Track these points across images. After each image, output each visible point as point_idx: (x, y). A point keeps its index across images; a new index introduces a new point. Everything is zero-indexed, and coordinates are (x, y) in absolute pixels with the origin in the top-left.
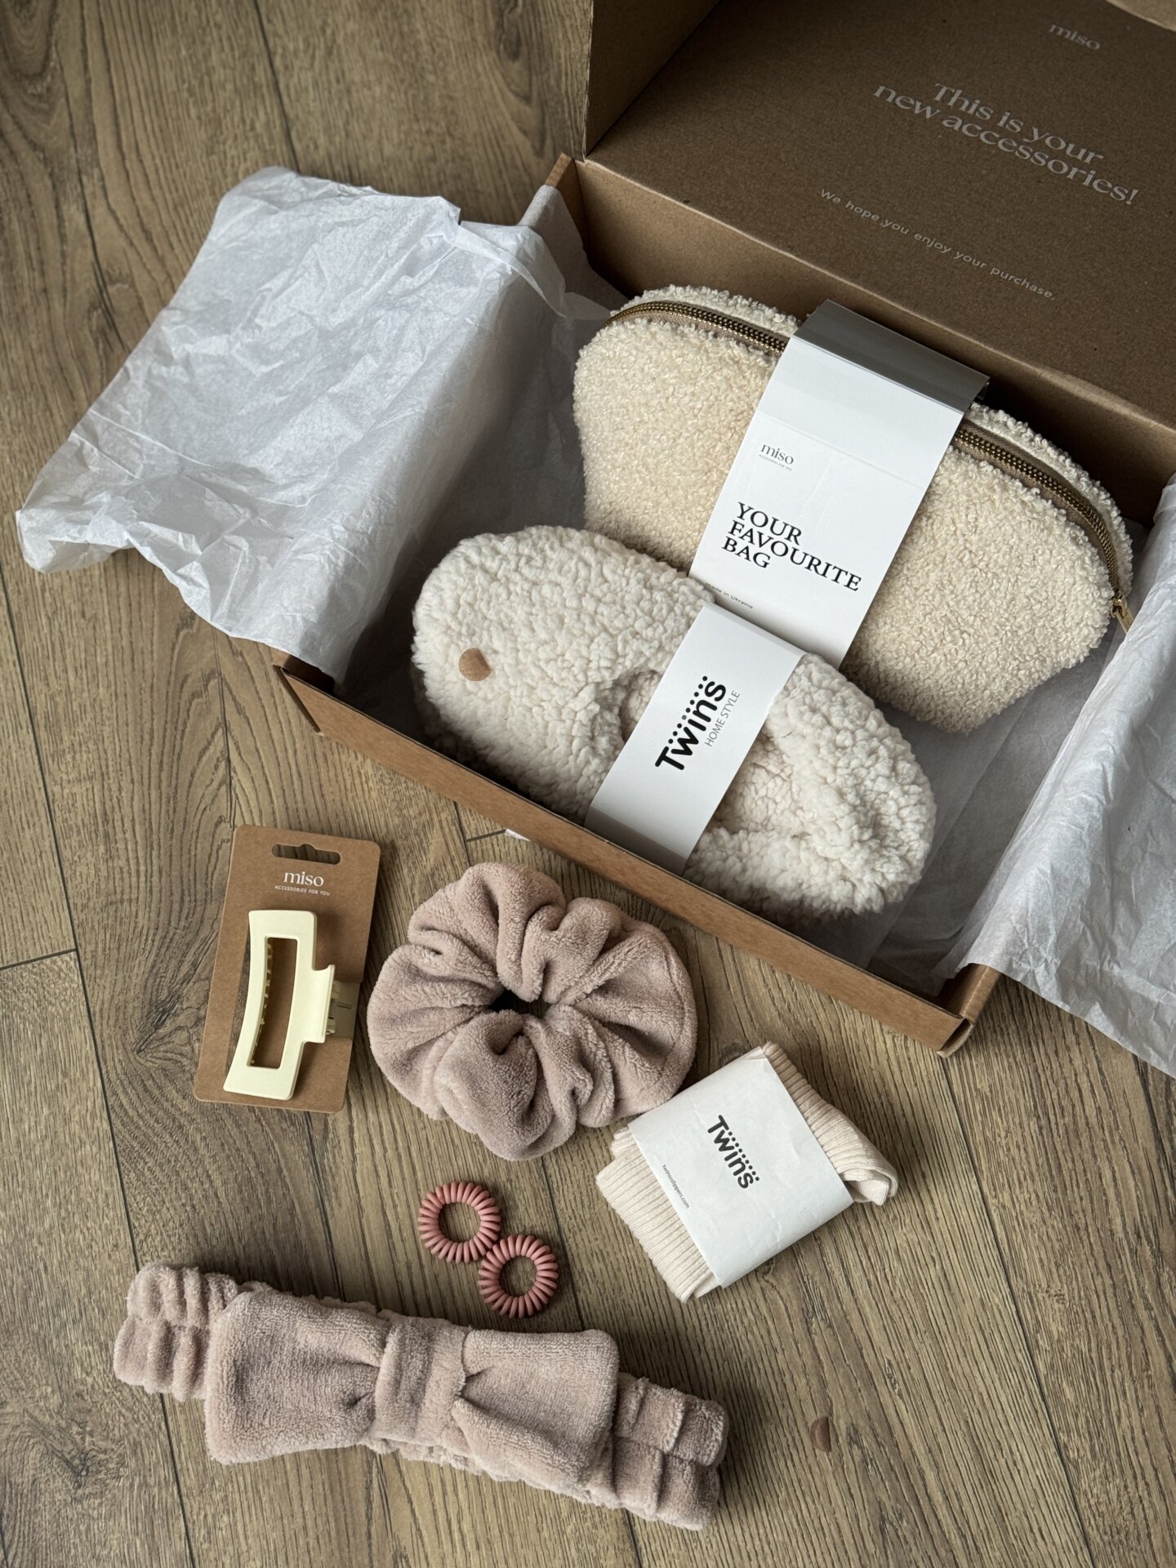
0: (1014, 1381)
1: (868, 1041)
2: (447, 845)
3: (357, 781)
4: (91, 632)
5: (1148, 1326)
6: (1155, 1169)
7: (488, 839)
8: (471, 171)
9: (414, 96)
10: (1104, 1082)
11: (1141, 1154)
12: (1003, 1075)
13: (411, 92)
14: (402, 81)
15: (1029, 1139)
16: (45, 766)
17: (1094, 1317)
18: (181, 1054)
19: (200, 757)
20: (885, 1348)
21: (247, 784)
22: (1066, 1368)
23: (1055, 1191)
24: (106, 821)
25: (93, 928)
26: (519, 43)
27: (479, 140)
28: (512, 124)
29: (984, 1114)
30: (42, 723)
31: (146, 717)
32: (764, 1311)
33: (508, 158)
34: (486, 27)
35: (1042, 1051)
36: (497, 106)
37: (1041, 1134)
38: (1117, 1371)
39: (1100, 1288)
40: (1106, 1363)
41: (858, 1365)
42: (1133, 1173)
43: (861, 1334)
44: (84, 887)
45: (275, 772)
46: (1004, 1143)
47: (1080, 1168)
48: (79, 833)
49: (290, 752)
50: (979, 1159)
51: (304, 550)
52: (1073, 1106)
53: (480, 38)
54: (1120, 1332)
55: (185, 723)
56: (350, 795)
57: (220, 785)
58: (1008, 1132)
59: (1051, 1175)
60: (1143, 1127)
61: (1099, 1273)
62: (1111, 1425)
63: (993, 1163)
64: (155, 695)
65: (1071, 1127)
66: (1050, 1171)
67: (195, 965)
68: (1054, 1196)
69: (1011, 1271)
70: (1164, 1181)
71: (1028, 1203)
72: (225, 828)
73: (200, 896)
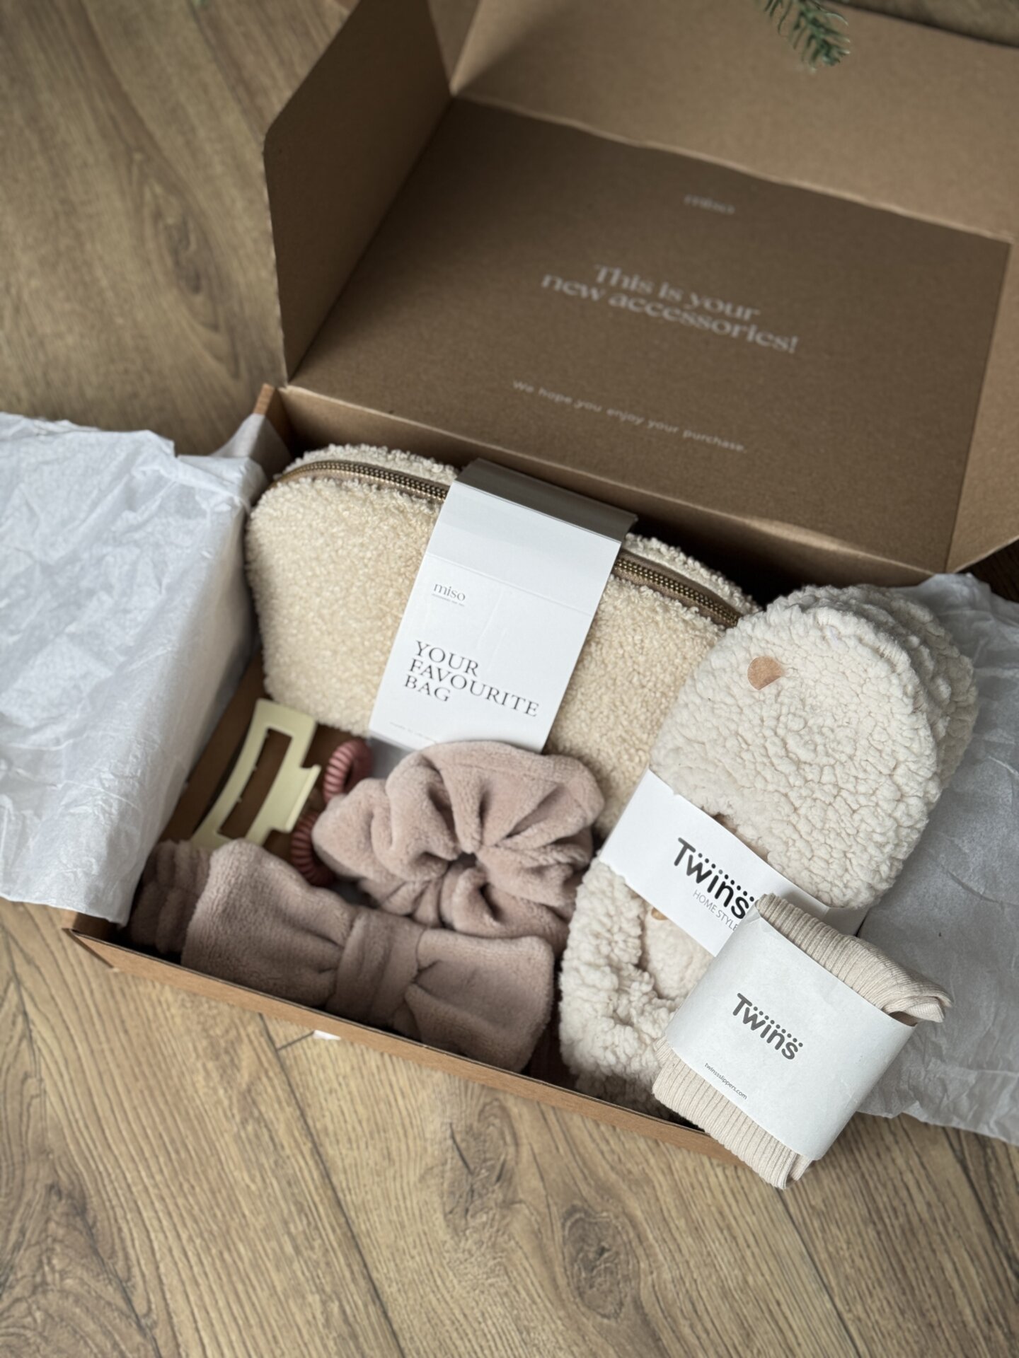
1: (701, 1178)
2: (259, 1058)
3: (159, 1010)
7: (298, 1044)
8: (173, 402)
9: (107, 340)
10: (928, 1176)
11: (975, 1240)
12: (833, 1188)
13: (102, 337)
14: (93, 327)
15: (869, 1246)
18: (24, 1327)
21: (47, 1034)
23: (904, 1293)
26: (198, 277)
27: (176, 372)
28: (206, 354)
29: (823, 1231)
33: (206, 385)
34: (164, 266)
35: (865, 1156)
36: (188, 339)
37: (880, 1239)
42: (972, 1261)
45: (74, 1017)
46: (847, 1255)
47: (922, 1264)
49: (87, 993)
50: (827, 1276)
51: (75, 803)
52: (904, 1205)
53: (160, 278)
56: (154, 1026)
57: (20, 1040)
58: (848, 1243)
59: (898, 1279)
60: (972, 1213)
63: (841, 1278)
65: (907, 1227)
66: (896, 1275)
67: (22, 1232)
68: (903, 1298)
70: (1001, 1264)
71: (881, 1311)
72: (32, 1084)
73: (17, 1158)
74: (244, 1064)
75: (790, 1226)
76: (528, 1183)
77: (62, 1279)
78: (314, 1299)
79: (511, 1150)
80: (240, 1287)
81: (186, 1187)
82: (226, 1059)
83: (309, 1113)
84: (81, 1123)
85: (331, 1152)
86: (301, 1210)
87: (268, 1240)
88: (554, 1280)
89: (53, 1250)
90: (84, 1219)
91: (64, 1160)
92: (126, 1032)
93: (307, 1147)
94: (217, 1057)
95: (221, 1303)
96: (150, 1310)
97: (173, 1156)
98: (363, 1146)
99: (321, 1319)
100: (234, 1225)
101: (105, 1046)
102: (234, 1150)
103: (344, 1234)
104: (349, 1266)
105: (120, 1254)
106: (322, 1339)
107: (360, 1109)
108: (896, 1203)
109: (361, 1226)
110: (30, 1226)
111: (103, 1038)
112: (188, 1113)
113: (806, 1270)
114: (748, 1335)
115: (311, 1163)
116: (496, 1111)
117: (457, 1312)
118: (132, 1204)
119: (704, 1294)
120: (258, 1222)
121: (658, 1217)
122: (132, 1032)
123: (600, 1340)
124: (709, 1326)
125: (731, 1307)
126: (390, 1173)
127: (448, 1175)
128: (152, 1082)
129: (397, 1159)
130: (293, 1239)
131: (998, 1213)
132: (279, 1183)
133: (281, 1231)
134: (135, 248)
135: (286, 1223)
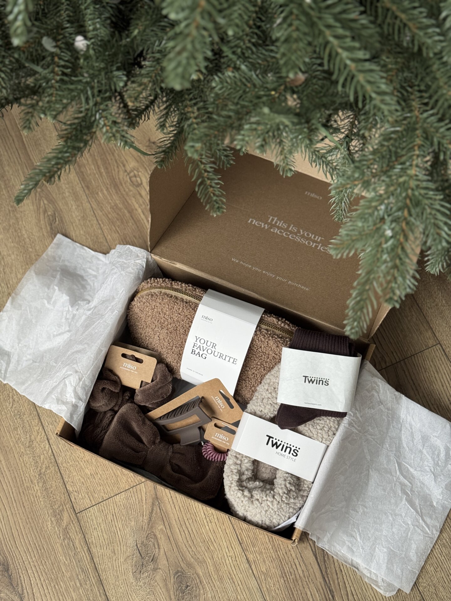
74: (65, 518)
75: (254, 578)
76: (162, 562)
79: (157, 550)
80: (61, 597)
81: (43, 562)
82: (59, 517)
83: (86, 536)
84: (8, 539)
85: (94, 550)
86: (83, 571)
87: (71, 581)
88: (170, 596)
90: (8, 573)
92: (24, 507)
93: (86, 548)
94: (55, 516)
98: (105, 548)
100: (59, 576)
101: (17, 512)
102: (60, 549)
103: (98, 579)
104: (99, 591)
105: (20, 585)
107: (104, 535)
108: (291, 570)
109: (103, 577)
111: (16, 509)
112: (44, 536)
113: (258, 594)
115: (87, 554)
116: (153, 536)
118: (24, 568)
120: (68, 575)
121: (208, 575)
122: (26, 507)
126: (114, 558)
127: (134, 559)
128: (33, 525)
129: (117, 553)
130: (80, 581)
131: (327, 574)
132: (75, 561)
133: (76, 578)
134: (37, 223)
135: (77, 575)
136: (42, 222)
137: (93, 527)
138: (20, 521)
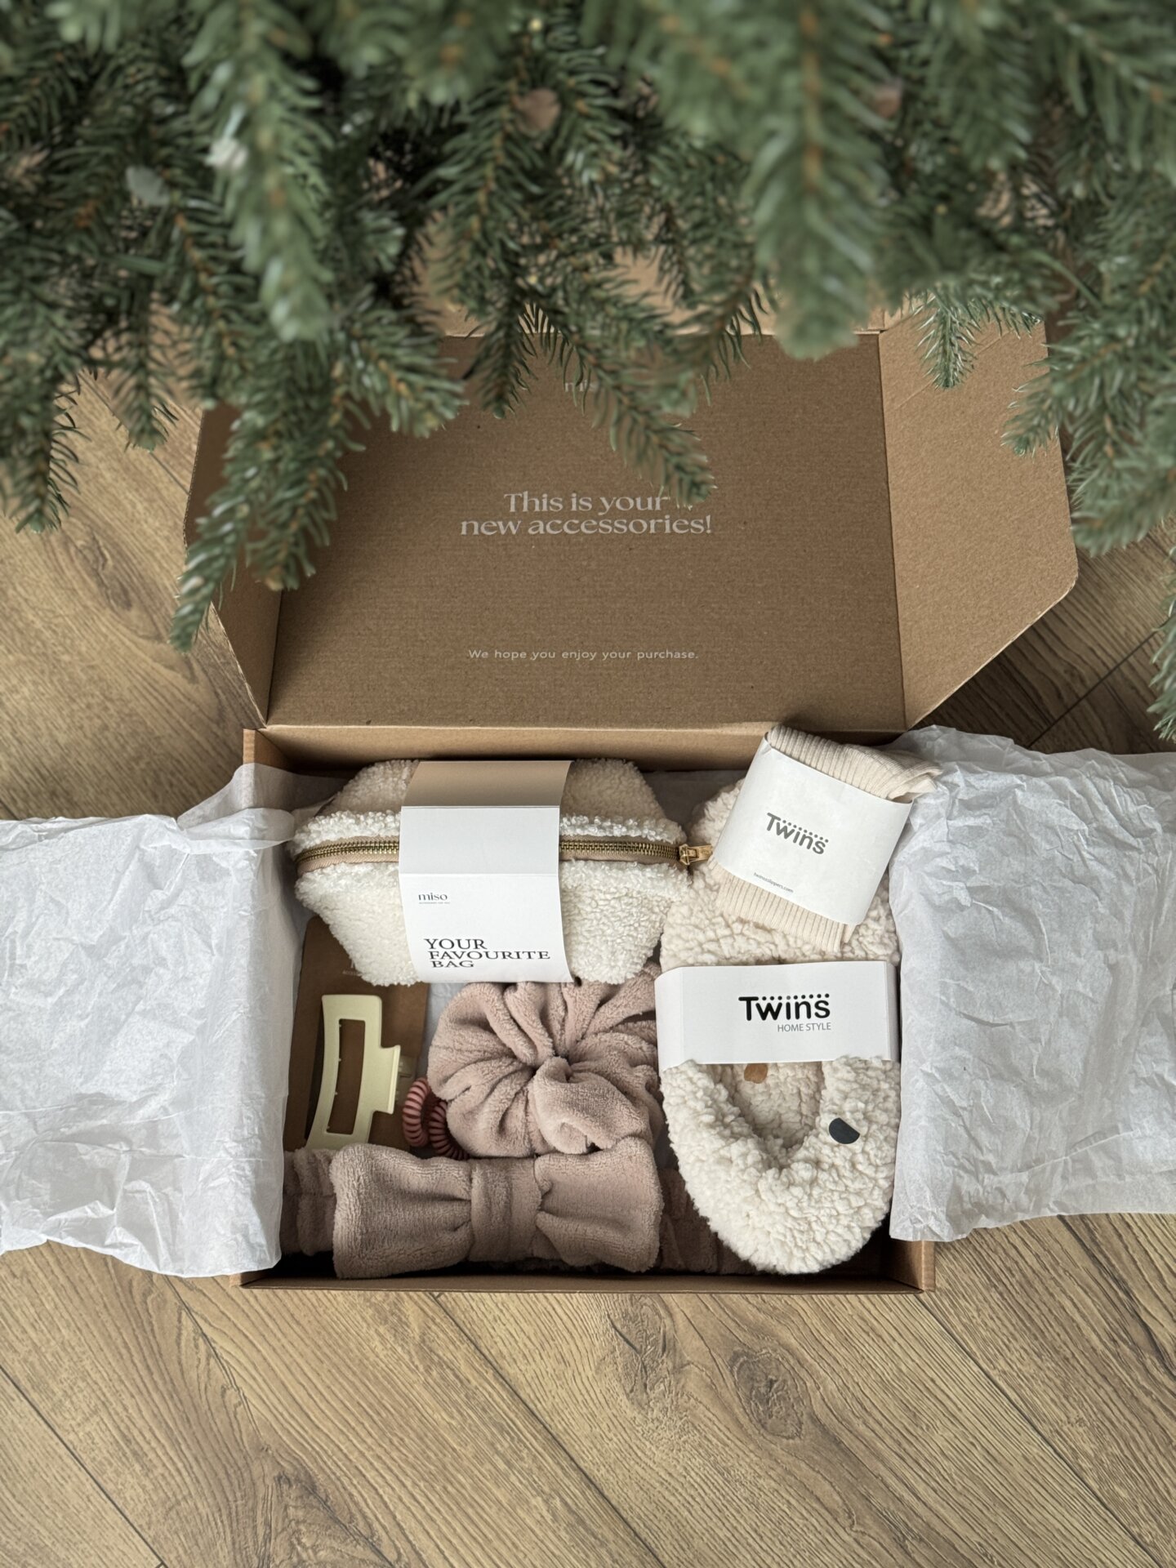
0: (1079, 1507)
2: (422, 1310)
4: (28, 1286)
5: (1154, 1408)
6: (1101, 1281)
8: (143, 723)
9: (61, 681)
11: (1084, 1273)
13: (55, 679)
14: (43, 672)
15: (996, 1307)
16: (52, 1423)
17: (1112, 1423)
19: (179, 1344)
20: (970, 1534)
21: (230, 1347)
22: (1110, 1474)
23: (1036, 1338)
24: (128, 1441)
25: (166, 1538)
26: (125, 592)
27: (136, 693)
28: (157, 666)
29: (953, 1306)
30: (28, 1386)
31: (114, 1334)
32: (865, 1556)
33: (168, 696)
34: (90, 590)
36: (136, 656)
37: (1003, 1298)
38: (1150, 1457)
39: (1106, 1398)
40: (1138, 1454)
41: (956, 1559)
42: (1085, 1292)
43: (947, 1533)
44: (140, 1507)
45: (247, 1324)
46: (979, 1321)
47: (1044, 1309)
48: (111, 1464)
50: (967, 1344)
52: (1016, 1262)
53: (89, 603)
54: (1136, 1424)
55: (150, 1323)
56: (321, 1310)
57: (208, 1359)
58: (978, 1310)
59: (1027, 1327)
60: (1075, 1251)
61: (1100, 1386)
62: (1165, 1499)
63: (980, 1342)
64: (112, 1311)
65: (1023, 1280)
66: (1024, 1324)
67: (268, 1524)
68: (1036, 1343)
69: (1034, 1421)
71: (1021, 1360)
72: (232, 1397)
73: (241, 1463)
74: (411, 1319)
75: (925, 1311)
76: (691, 1346)
77: (315, 1553)
78: (537, 1502)
79: (668, 1321)
80: (470, 1511)
81: (395, 1440)
82: (394, 1319)
83: (481, 1344)
84: (286, 1415)
85: (511, 1371)
86: (502, 1430)
87: (482, 1464)
88: (737, 1420)
89: (299, 1531)
90: (317, 1496)
91: (281, 1451)
92: (298, 1323)
93: (490, 1376)
94: (386, 1322)
95: (459, 1530)
96: (399, 1554)
97: (375, 1417)
98: (538, 1358)
99: (548, 1517)
100: (448, 1460)
101: (284, 1341)
102: (426, 1396)
103: (545, 1438)
104: (558, 1464)
105: (358, 1516)
106: (554, 1532)
108: (1009, 1264)
109: (558, 1427)
110: (273, 1516)
111: (279, 1335)
112: (376, 1377)
113: (948, 1345)
114: (914, 1416)
115: (497, 1386)
117: (662, 1473)
118: (354, 1471)
119: (867, 1392)
120: (469, 1451)
121: (810, 1339)
122: (304, 1322)
123: (791, 1459)
124: (879, 1417)
125: (893, 1395)
126: (569, 1374)
127: (619, 1360)
128: (335, 1359)
129: (571, 1360)
130: (502, 1456)
131: (1097, 1245)
132: (476, 1413)
133: (490, 1452)
134: (56, 580)
135: (492, 1445)
136: (69, 574)
137: (490, 1317)
138: (300, 1360)
